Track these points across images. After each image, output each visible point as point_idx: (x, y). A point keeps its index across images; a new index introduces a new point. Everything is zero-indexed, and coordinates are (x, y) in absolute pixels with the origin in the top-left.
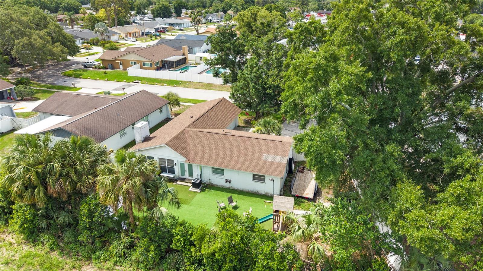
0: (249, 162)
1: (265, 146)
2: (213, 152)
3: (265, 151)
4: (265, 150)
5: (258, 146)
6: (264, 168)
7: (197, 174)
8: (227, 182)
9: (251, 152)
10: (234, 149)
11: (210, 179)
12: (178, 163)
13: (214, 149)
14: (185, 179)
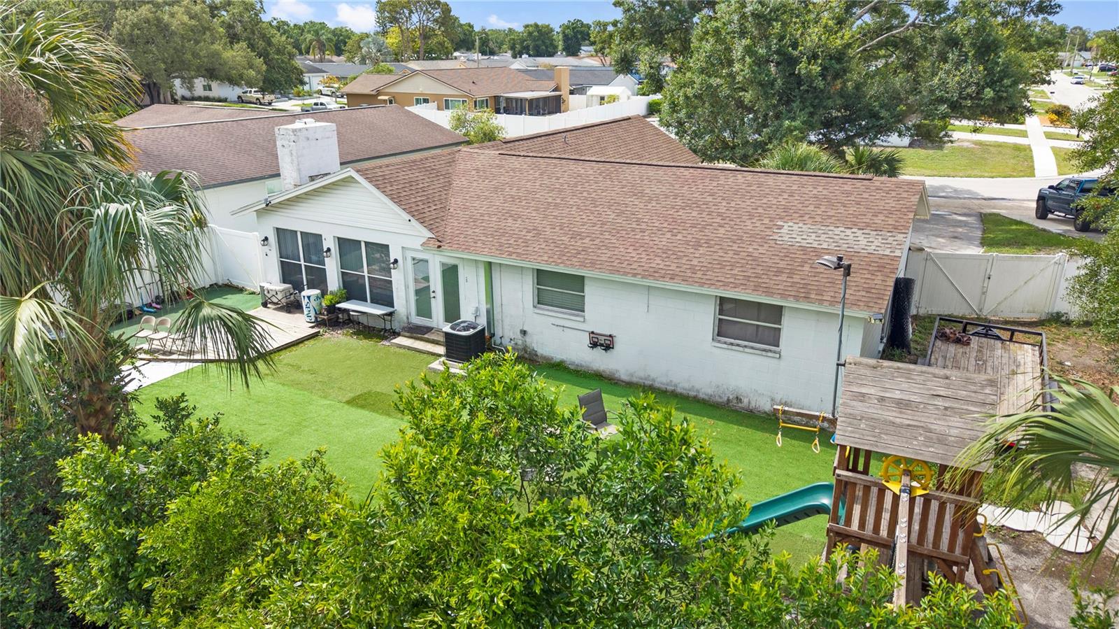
0: (702, 250)
1: (786, 196)
2: (546, 217)
3: (788, 213)
4: (786, 209)
5: (752, 197)
6: (780, 272)
7: (474, 305)
8: (594, 345)
9: (719, 215)
10: (642, 205)
11: (524, 333)
12: (405, 258)
13: (556, 205)
14: (429, 329)
